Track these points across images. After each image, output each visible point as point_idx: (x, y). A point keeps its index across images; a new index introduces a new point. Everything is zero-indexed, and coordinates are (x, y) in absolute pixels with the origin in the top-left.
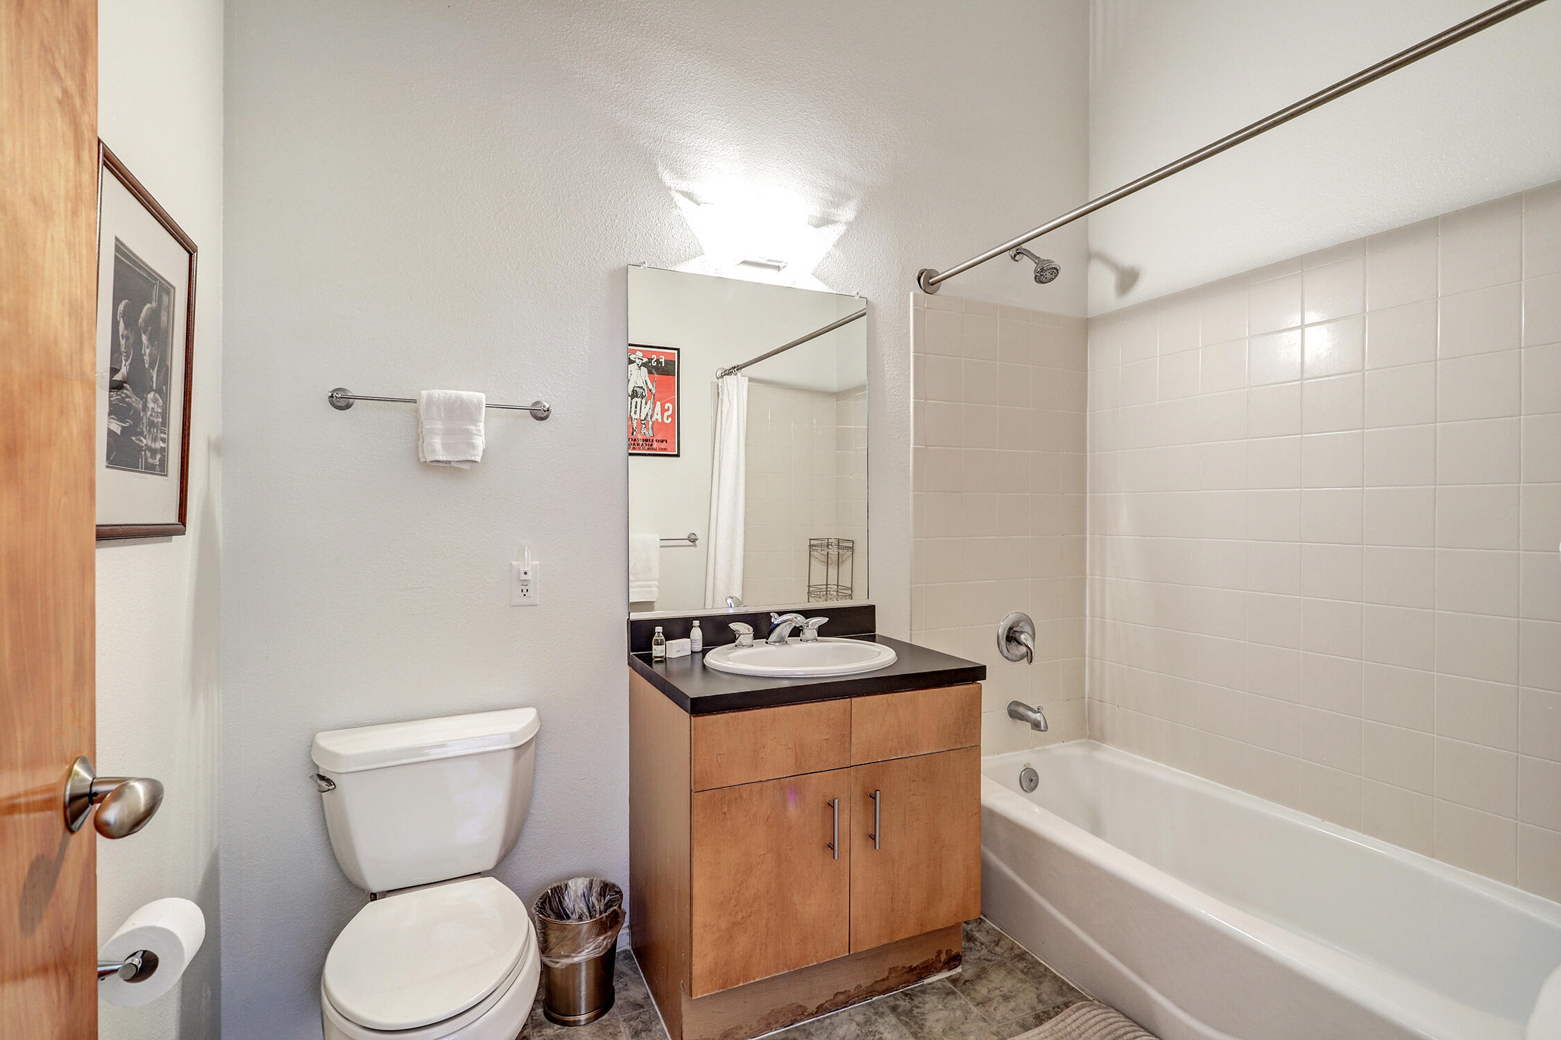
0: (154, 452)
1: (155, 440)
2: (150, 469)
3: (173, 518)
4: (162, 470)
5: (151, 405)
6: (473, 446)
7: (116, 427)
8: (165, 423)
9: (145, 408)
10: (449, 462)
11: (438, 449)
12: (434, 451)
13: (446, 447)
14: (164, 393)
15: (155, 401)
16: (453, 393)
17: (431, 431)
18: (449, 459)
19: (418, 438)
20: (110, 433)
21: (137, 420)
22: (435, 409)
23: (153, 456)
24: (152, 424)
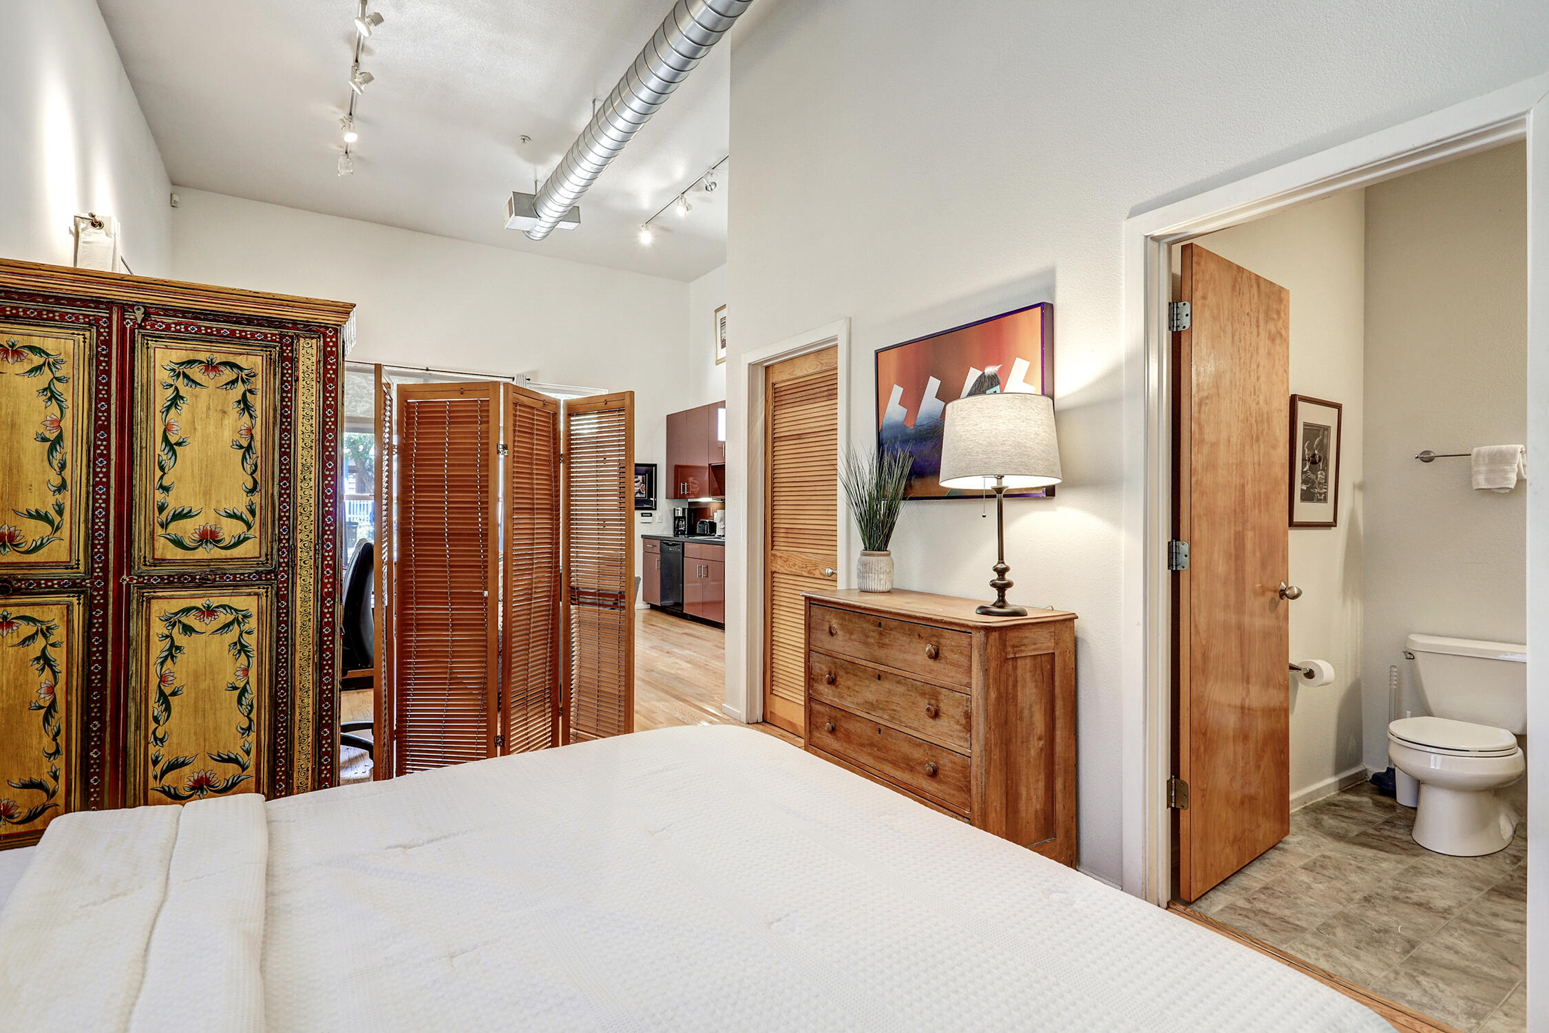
0: (1321, 494)
1: (1321, 489)
2: (1319, 501)
3: (1332, 520)
4: (1325, 500)
5: (1319, 476)
6: (1507, 479)
7: (1304, 487)
8: (1326, 481)
9: (1317, 477)
10: (1490, 489)
11: (1481, 481)
12: (1478, 484)
13: (1487, 480)
14: (1326, 469)
15: (1321, 474)
16: (1496, 447)
17: (1478, 472)
18: (1489, 487)
19: (1469, 477)
20: (1302, 490)
21: (1313, 482)
22: (1481, 459)
23: (1321, 496)
24: (1320, 483)
